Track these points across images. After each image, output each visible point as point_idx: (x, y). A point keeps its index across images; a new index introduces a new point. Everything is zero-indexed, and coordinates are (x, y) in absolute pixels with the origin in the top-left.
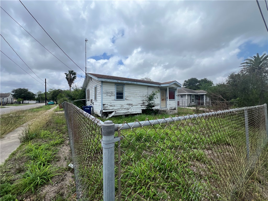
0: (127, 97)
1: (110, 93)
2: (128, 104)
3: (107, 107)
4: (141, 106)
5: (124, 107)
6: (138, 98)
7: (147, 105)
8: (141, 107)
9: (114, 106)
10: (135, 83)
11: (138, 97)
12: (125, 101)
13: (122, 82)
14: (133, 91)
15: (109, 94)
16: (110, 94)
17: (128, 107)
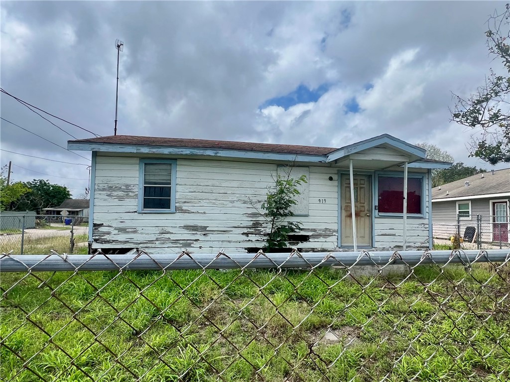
0: (185, 202)
1: (120, 189)
2: (187, 227)
3: (109, 233)
4: (247, 234)
5: (172, 237)
6: (231, 205)
7: (269, 231)
8: (244, 238)
9: (135, 232)
10: (210, 153)
11: (233, 202)
12: (178, 215)
13: (155, 150)
14: (210, 183)
15: (115, 193)
16: (121, 193)
17: (187, 235)
